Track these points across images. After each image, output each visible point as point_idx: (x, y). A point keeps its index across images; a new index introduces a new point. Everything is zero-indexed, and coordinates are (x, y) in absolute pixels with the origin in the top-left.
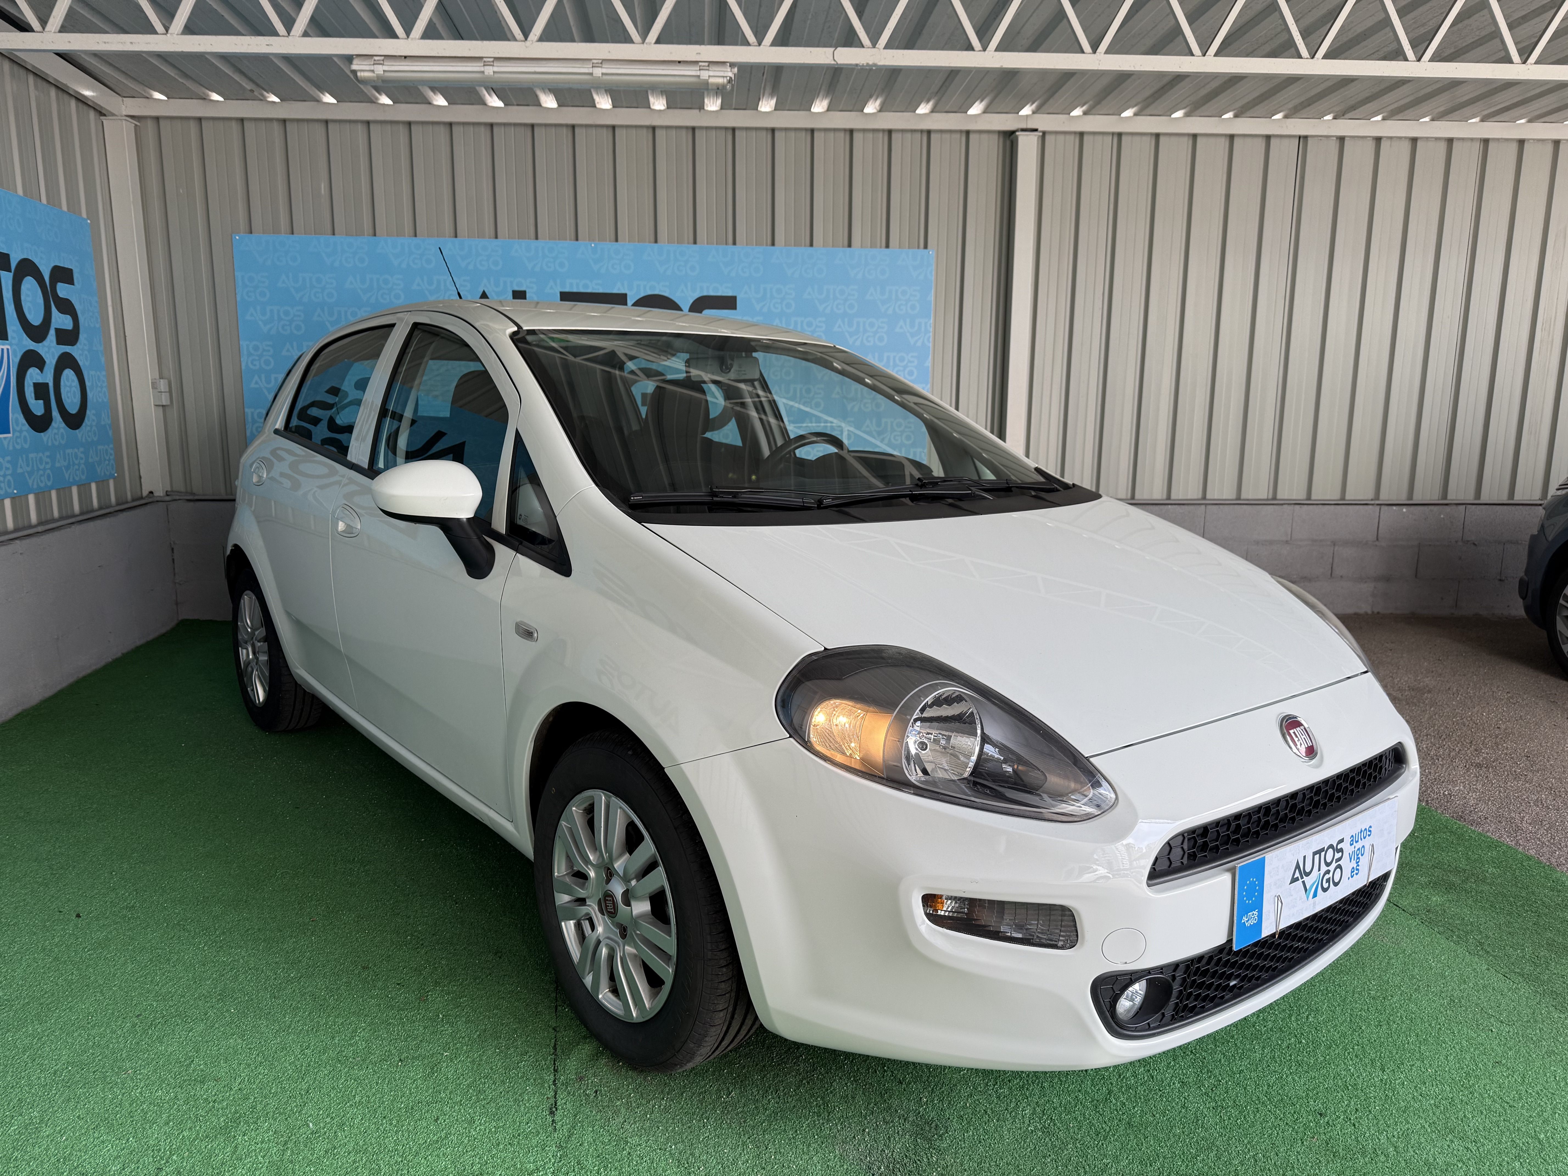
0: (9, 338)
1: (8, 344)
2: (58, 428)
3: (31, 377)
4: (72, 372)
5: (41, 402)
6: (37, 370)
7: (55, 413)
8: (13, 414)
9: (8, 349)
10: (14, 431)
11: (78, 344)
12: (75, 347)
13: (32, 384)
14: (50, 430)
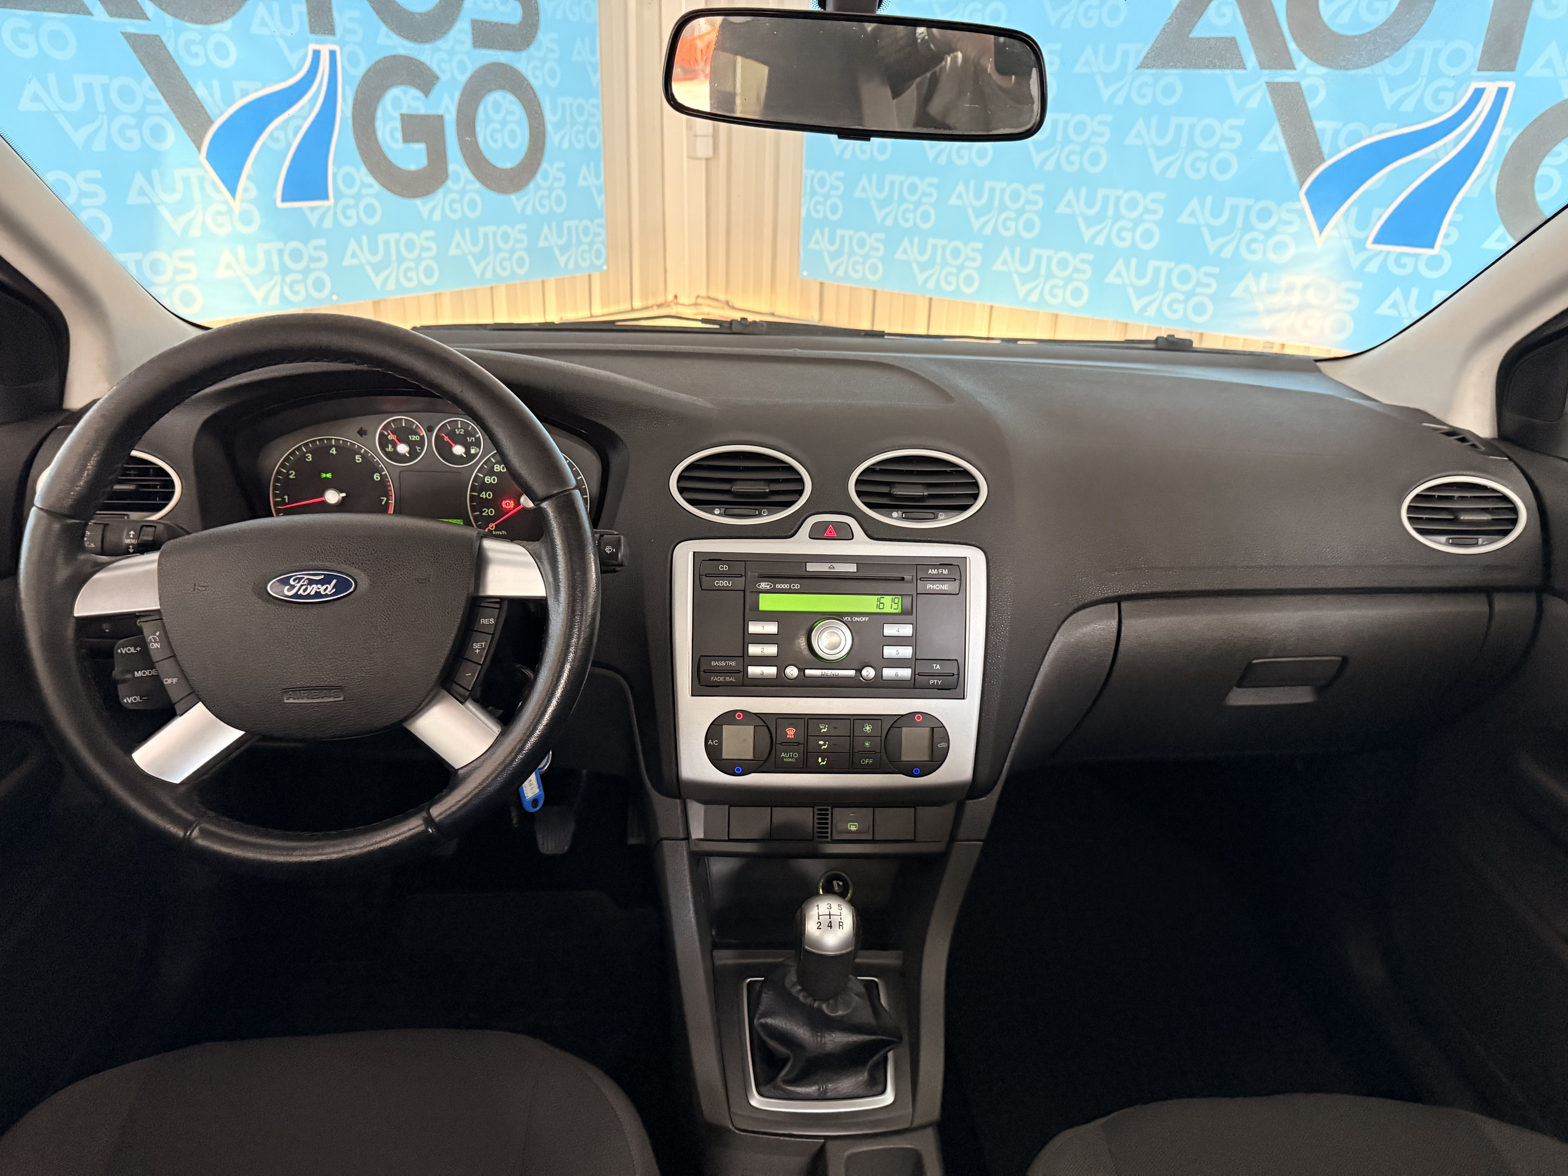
0: (339, 30)
1: (335, 43)
2: (463, 192)
3: (396, 103)
4: (510, 97)
5: (420, 147)
6: (414, 92)
7: (456, 164)
8: (338, 164)
9: (333, 54)
10: (339, 196)
11: (532, 49)
12: (524, 54)
13: (398, 117)
14: (440, 194)
